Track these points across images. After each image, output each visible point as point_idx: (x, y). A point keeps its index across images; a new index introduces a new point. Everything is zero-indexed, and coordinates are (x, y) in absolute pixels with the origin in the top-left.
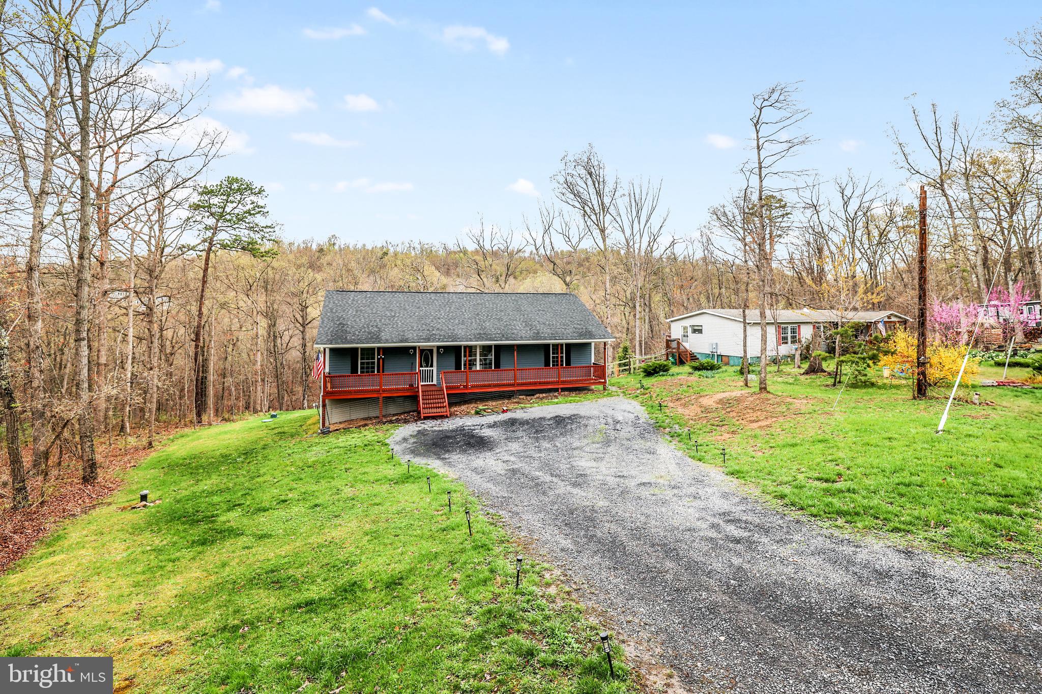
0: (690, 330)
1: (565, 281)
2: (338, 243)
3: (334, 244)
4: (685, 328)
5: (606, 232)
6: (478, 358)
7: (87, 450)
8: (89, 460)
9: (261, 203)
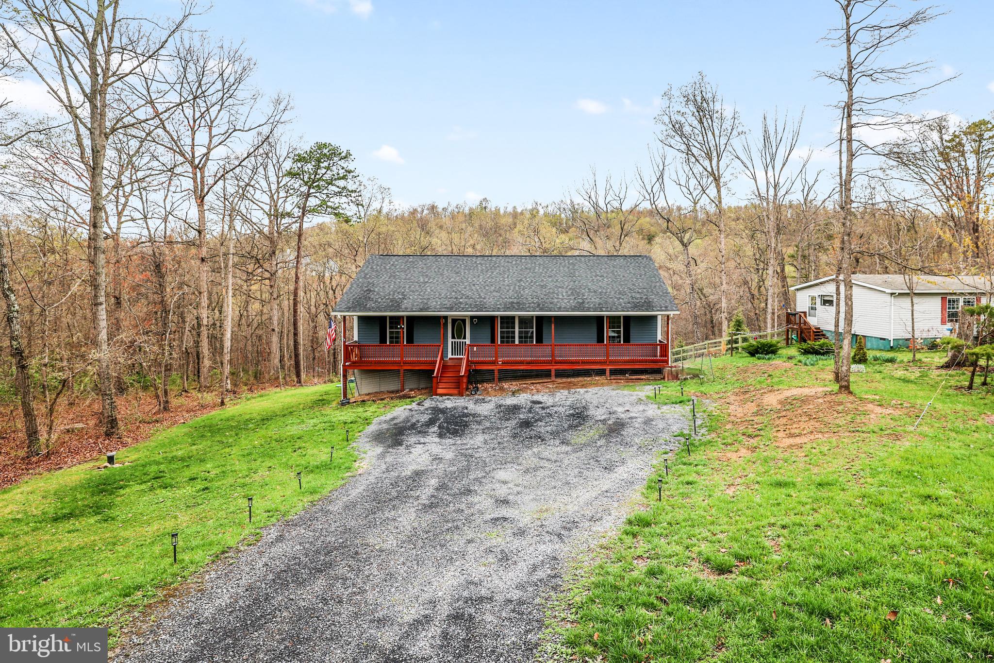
0: (818, 301)
1: (682, 242)
2: (489, 206)
3: (485, 208)
4: (813, 299)
5: (722, 180)
6: (517, 330)
7: (107, 407)
8: (108, 417)
9: (351, 168)
